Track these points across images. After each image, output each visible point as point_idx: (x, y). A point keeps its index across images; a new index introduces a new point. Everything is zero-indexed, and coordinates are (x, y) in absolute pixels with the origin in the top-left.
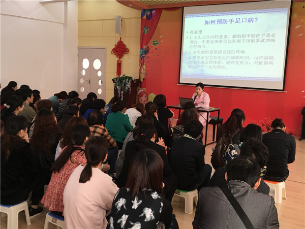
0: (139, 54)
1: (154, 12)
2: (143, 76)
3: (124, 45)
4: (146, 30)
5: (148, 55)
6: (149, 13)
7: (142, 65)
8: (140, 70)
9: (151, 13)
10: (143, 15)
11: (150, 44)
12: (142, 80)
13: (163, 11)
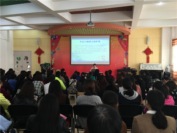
0: (50, 54)
1: (57, 37)
2: (53, 63)
4: (53, 44)
5: (55, 54)
6: (54, 37)
7: (52, 59)
8: (52, 60)
10: (51, 38)
11: (56, 50)
12: (53, 64)
13: (62, 37)
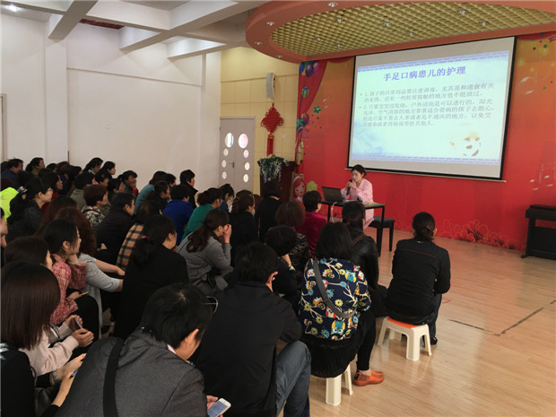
0: (295, 125)
1: (316, 65)
2: (300, 158)
3: (278, 114)
4: (305, 92)
5: (308, 127)
6: (309, 67)
7: (298, 142)
8: (297, 149)
9: (312, 67)
10: (301, 70)
11: (311, 112)
12: (299, 163)
13: (329, 64)
